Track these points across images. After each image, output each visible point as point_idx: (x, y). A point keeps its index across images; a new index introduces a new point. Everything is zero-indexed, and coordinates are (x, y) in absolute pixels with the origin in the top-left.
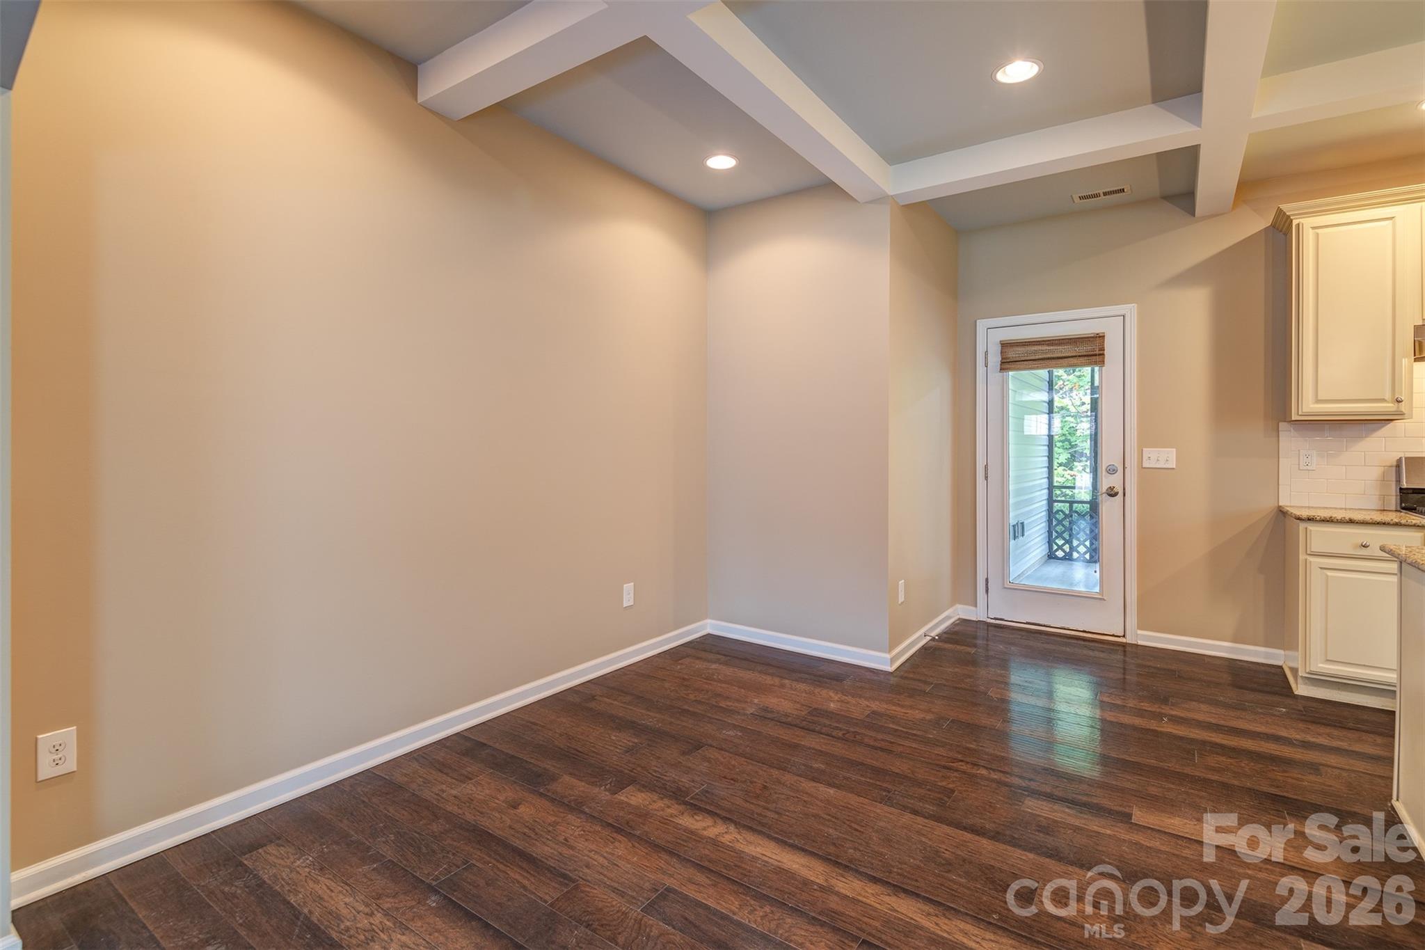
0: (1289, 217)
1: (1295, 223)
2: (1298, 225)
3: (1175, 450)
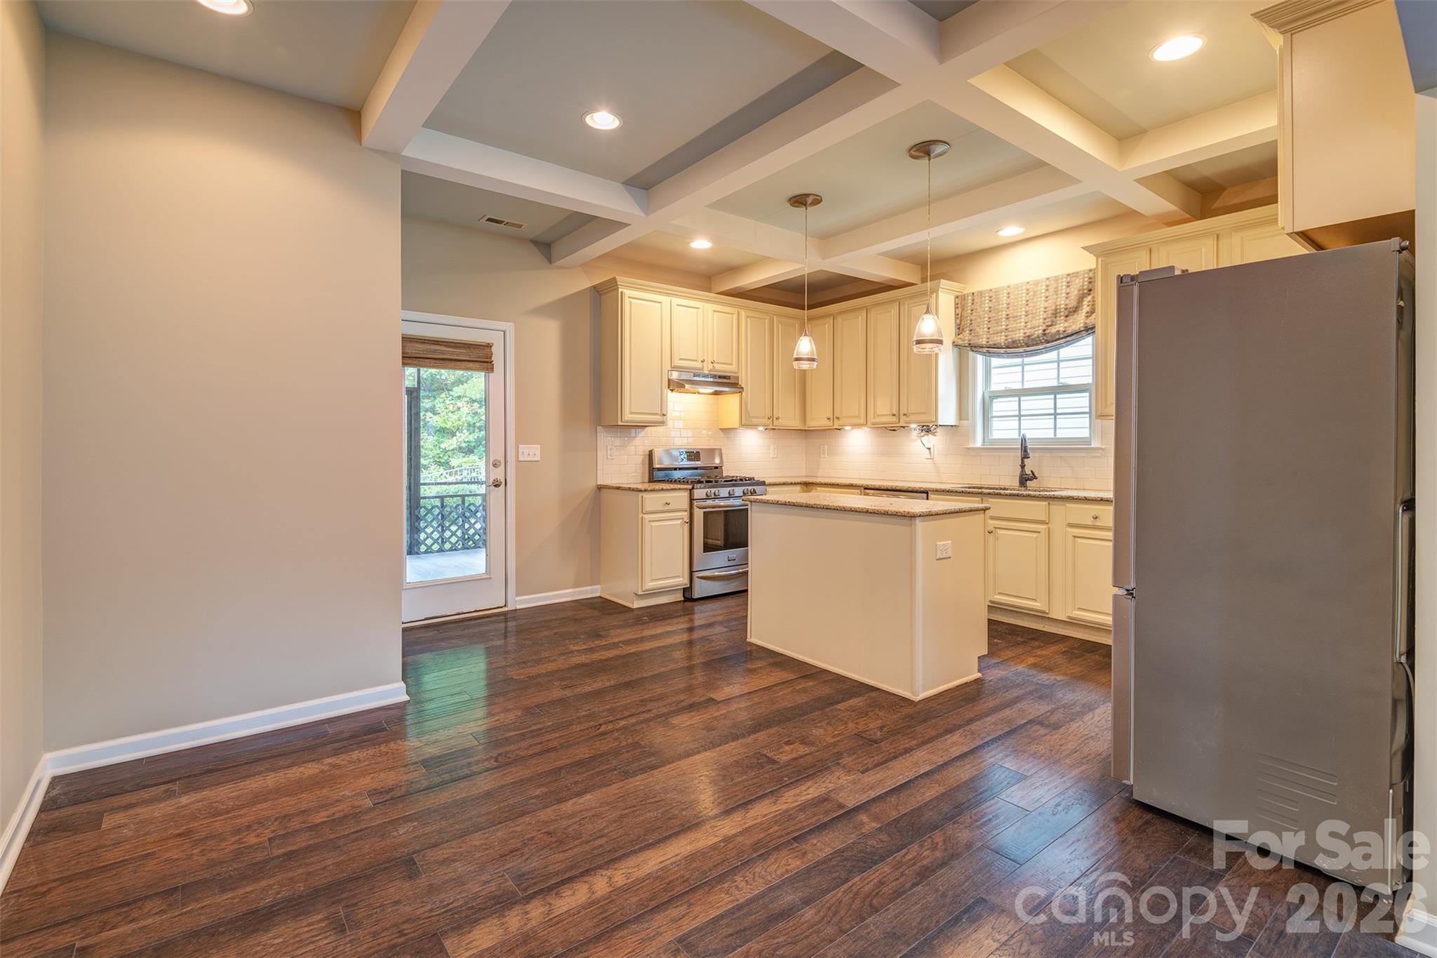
0: (617, 285)
1: (620, 290)
2: (622, 293)
3: (539, 446)
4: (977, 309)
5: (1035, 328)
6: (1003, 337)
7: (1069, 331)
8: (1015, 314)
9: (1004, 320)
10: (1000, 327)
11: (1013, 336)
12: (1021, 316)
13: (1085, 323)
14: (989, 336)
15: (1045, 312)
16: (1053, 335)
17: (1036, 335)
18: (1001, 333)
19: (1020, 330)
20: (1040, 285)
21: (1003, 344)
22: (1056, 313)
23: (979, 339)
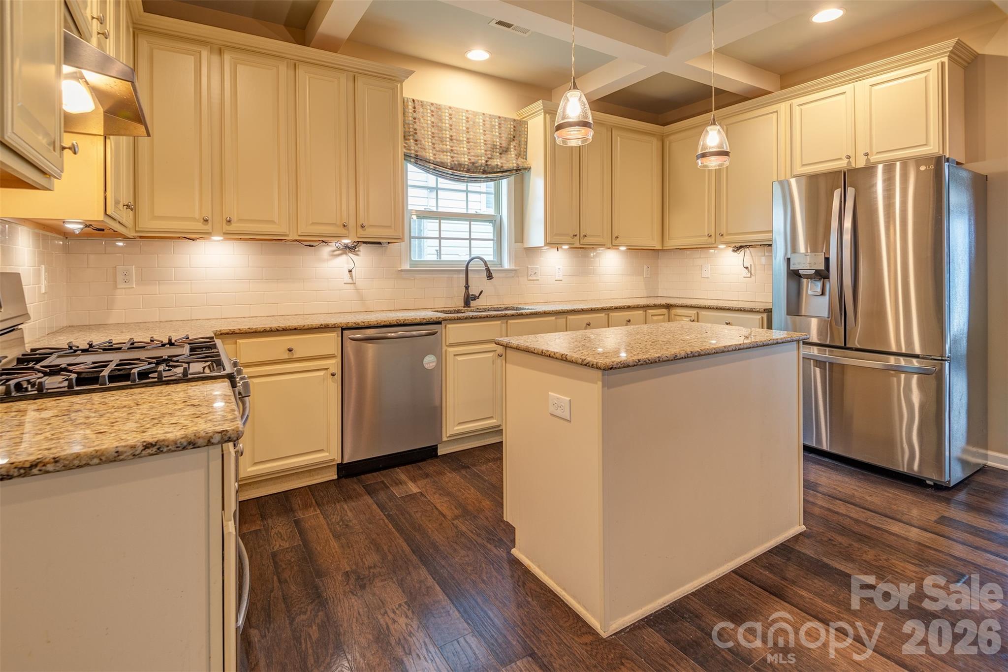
4: (419, 119)
5: (478, 156)
6: (449, 157)
7: (505, 168)
8: (458, 138)
9: (448, 140)
10: (445, 146)
11: (459, 159)
12: (463, 141)
13: (518, 164)
14: (435, 152)
15: (485, 144)
16: (493, 168)
17: (480, 164)
18: (447, 152)
19: (464, 154)
20: (477, 117)
21: (449, 164)
22: (494, 147)
23: (426, 152)
